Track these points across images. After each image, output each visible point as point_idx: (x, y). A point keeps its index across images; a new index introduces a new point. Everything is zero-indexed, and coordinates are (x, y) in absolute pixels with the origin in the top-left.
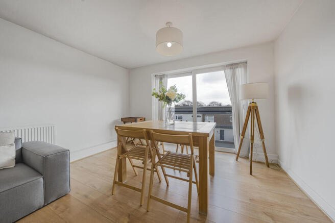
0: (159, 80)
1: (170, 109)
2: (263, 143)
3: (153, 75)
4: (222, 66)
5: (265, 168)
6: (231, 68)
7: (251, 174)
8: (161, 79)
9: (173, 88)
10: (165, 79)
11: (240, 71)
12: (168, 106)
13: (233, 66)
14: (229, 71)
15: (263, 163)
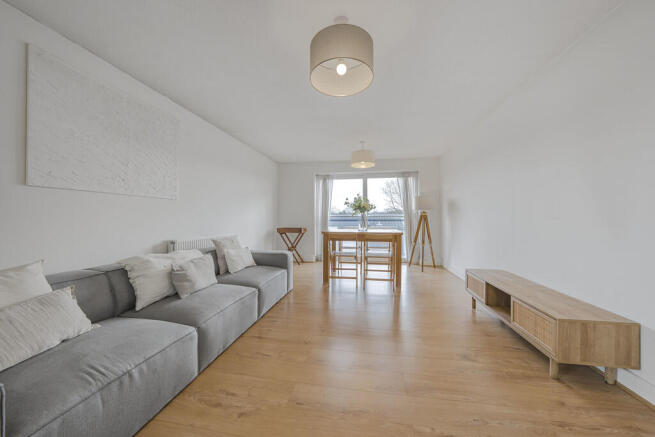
3: (314, 175)
5: (433, 269)
6: (403, 176)
7: (423, 271)
8: (325, 180)
10: (330, 180)
14: (401, 178)
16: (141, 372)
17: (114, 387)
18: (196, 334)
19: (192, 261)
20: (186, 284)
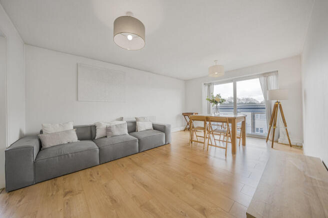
0: (207, 87)
1: (217, 107)
2: (286, 129)
3: (203, 84)
4: (257, 75)
5: (289, 147)
6: (264, 76)
7: (272, 147)
8: (209, 86)
9: (218, 96)
10: (212, 86)
11: (272, 79)
12: (215, 105)
13: (266, 75)
14: (263, 78)
15: (288, 145)
16: (72, 156)
17: (63, 157)
18: (98, 150)
19: (116, 125)
20: (110, 133)
